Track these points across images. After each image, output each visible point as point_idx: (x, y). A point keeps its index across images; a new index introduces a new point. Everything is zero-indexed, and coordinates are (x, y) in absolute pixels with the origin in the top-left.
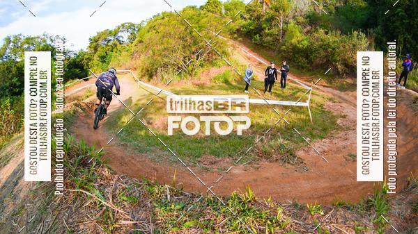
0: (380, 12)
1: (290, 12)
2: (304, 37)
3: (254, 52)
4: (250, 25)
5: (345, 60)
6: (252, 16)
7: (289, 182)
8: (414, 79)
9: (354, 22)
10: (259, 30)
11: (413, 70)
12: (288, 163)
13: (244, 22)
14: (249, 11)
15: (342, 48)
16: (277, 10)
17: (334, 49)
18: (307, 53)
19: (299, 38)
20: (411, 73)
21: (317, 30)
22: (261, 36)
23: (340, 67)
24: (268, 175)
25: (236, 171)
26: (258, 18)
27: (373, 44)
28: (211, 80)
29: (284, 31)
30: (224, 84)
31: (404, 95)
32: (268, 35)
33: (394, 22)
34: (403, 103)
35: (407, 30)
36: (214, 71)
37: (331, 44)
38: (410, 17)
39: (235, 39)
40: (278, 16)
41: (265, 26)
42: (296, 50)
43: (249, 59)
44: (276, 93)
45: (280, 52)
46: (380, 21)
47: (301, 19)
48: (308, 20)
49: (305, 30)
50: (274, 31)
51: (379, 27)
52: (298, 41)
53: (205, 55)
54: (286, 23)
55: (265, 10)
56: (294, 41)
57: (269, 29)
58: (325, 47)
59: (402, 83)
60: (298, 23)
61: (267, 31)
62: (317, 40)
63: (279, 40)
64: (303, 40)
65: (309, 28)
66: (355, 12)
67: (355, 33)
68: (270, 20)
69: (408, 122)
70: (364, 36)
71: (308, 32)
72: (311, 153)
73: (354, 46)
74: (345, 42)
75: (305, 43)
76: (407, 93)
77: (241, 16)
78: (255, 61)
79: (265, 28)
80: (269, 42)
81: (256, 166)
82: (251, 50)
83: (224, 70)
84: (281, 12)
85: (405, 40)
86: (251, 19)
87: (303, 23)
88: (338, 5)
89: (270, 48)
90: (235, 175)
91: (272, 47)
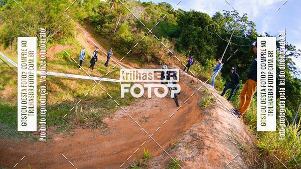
0: (183, 31)
1: (127, 16)
2: (130, 34)
3: (93, 37)
4: (96, 17)
5: (153, 53)
6: (100, 11)
7: (95, 145)
8: (194, 69)
9: (166, 32)
10: (102, 22)
11: (194, 65)
12: (96, 128)
13: (93, 14)
14: (100, 7)
15: (152, 46)
16: (119, 12)
17: (147, 45)
18: (129, 45)
19: (126, 34)
20: (193, 66)
21: (140, 31)
22: (101, 27)
23: (149, 57)
24: (80, 140)
25: (57, 139)
26: (104, 14)
27: (173, 47)
28: (54, 55)
29: (119, 27)
30: (64, 60)
31: (186, 78)
32: (106, 27)
33: (190, 37)
34: (184, 82)
35: (196, 43)
36: (59, 48)
37: (146, 42)
38: (199, 37)
39: (82, 25)
40: (118, 17)
41: (107, 20)
42: (122, 42)
43: (88, 42)
44: (101, 71)
45: (111, 40)
46: (181, 35)
47: (133, 22)
48: (137, 23)
49: (133, 30)
50: (112, 25)
51: (180, 38)
52: (125, 36)
53: (55, 33)
54: (122, 22)
55: (111, 10)
56: (123, 35)
57: (109, 23)
58: (142, 43)
59: (186, 70)
60: (130, 24)
61: (107, 24)
62: (139, 38)
63: (113, 32)
64: (129, 36)
65: (135, 29)
66: (169, 27)
67: (163, 39)
68: (112, 17)
69: (186, 94)
70: (168, 41)
71: (134, 31)
72: (114, 119)
73: (161, 46)
74: (156, 43)
75: (130, 38)
76: (188, 77)
77: (93, 9)
78: (92, 44)
79: (106, 22)
80: (105, 33)
81: (72, 133)
82: (92, 36)
83: (67, 48)
84: (121, 14)
85: (193, 48)
86: (99, 13)
87: (133, 25)
88: (160, 20)
89: (105, 37)
90: (55, 142)
91: (107, 36)
